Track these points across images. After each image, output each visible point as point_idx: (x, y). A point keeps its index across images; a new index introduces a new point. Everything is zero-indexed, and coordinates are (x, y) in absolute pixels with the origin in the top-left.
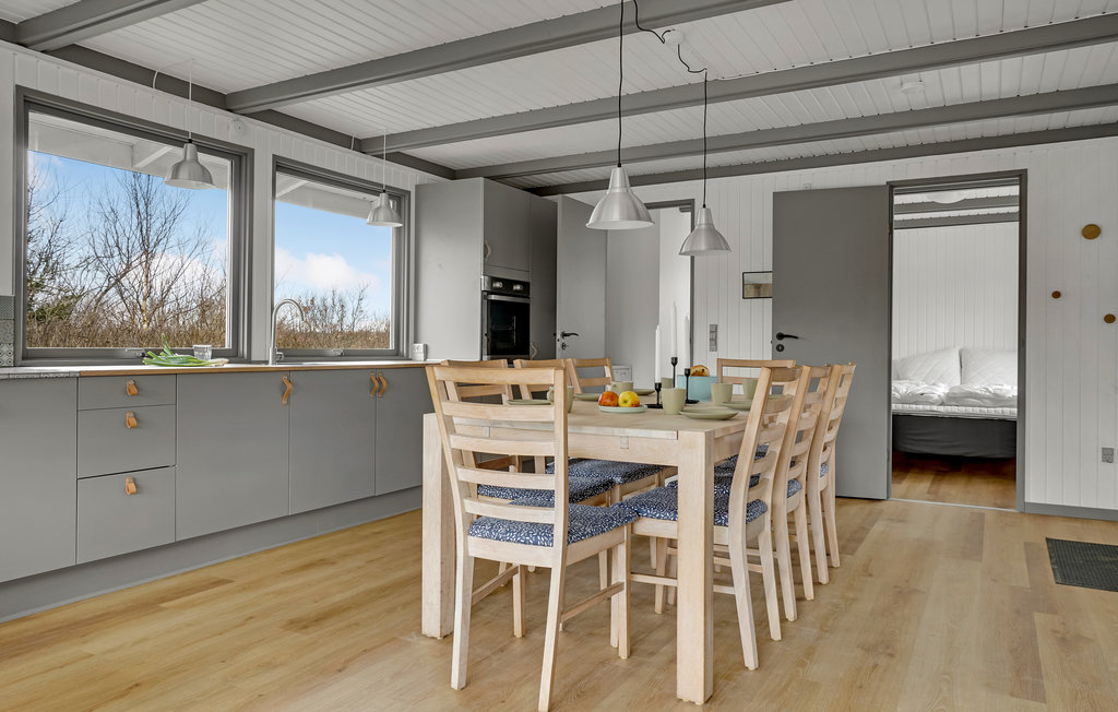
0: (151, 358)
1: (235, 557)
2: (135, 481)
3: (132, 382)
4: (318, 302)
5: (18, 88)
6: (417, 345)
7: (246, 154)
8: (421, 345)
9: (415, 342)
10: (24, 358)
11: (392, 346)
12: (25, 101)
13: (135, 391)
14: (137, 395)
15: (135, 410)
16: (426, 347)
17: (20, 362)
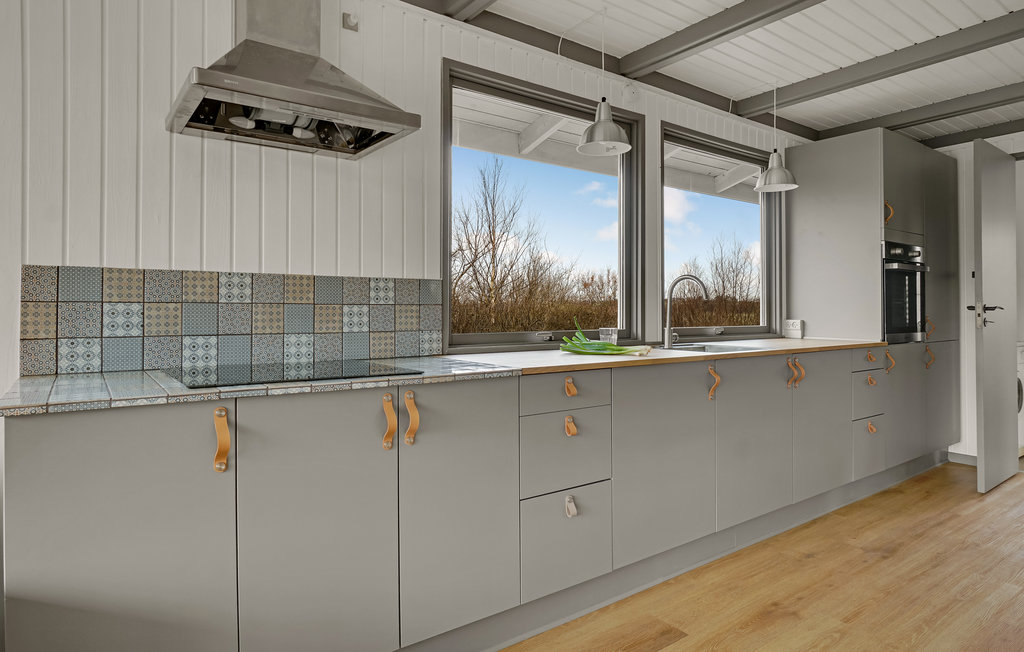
0: (566, 343)
1: (661, 580)
2: (574, 499)
3: (570, 380)
4: (596, 279)
5: (446, 61)
6: (791, 321)
7: (637, 121)
8: (798, 323)
9: (788, 318)
10: (450, 345)
11: (763, 322)
12: (451, 76)
13: (574, 390)
14: (578, 395)
15: (574, 413)
16: (803, 324)
17: (447, 351)
